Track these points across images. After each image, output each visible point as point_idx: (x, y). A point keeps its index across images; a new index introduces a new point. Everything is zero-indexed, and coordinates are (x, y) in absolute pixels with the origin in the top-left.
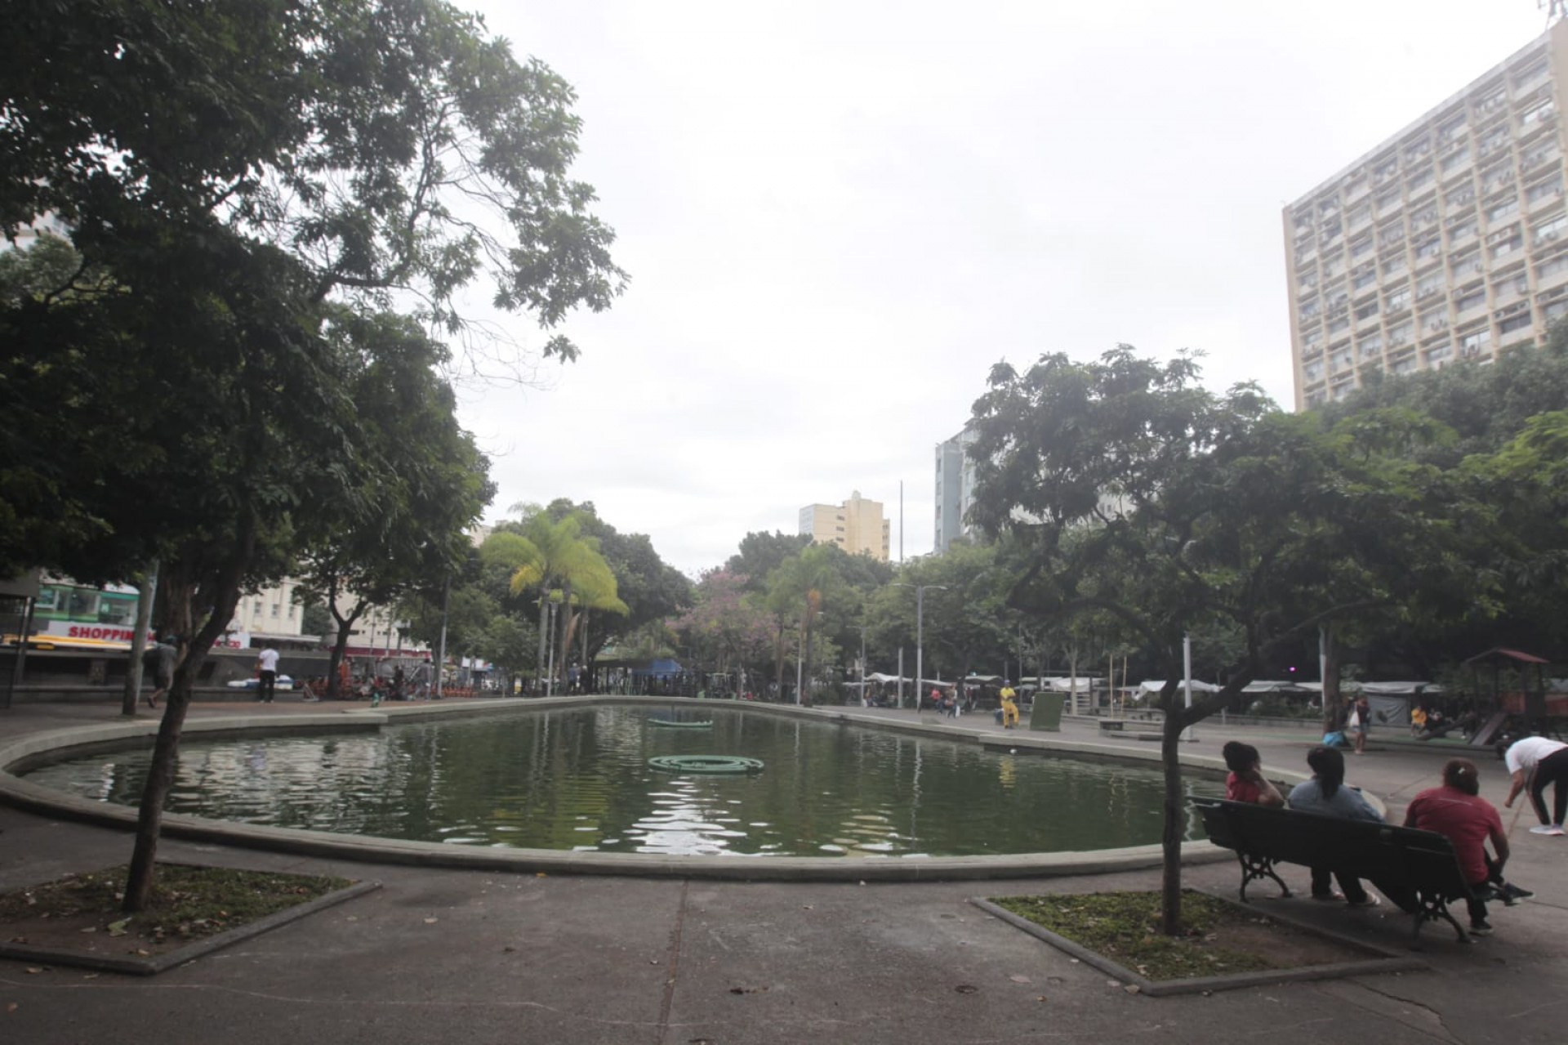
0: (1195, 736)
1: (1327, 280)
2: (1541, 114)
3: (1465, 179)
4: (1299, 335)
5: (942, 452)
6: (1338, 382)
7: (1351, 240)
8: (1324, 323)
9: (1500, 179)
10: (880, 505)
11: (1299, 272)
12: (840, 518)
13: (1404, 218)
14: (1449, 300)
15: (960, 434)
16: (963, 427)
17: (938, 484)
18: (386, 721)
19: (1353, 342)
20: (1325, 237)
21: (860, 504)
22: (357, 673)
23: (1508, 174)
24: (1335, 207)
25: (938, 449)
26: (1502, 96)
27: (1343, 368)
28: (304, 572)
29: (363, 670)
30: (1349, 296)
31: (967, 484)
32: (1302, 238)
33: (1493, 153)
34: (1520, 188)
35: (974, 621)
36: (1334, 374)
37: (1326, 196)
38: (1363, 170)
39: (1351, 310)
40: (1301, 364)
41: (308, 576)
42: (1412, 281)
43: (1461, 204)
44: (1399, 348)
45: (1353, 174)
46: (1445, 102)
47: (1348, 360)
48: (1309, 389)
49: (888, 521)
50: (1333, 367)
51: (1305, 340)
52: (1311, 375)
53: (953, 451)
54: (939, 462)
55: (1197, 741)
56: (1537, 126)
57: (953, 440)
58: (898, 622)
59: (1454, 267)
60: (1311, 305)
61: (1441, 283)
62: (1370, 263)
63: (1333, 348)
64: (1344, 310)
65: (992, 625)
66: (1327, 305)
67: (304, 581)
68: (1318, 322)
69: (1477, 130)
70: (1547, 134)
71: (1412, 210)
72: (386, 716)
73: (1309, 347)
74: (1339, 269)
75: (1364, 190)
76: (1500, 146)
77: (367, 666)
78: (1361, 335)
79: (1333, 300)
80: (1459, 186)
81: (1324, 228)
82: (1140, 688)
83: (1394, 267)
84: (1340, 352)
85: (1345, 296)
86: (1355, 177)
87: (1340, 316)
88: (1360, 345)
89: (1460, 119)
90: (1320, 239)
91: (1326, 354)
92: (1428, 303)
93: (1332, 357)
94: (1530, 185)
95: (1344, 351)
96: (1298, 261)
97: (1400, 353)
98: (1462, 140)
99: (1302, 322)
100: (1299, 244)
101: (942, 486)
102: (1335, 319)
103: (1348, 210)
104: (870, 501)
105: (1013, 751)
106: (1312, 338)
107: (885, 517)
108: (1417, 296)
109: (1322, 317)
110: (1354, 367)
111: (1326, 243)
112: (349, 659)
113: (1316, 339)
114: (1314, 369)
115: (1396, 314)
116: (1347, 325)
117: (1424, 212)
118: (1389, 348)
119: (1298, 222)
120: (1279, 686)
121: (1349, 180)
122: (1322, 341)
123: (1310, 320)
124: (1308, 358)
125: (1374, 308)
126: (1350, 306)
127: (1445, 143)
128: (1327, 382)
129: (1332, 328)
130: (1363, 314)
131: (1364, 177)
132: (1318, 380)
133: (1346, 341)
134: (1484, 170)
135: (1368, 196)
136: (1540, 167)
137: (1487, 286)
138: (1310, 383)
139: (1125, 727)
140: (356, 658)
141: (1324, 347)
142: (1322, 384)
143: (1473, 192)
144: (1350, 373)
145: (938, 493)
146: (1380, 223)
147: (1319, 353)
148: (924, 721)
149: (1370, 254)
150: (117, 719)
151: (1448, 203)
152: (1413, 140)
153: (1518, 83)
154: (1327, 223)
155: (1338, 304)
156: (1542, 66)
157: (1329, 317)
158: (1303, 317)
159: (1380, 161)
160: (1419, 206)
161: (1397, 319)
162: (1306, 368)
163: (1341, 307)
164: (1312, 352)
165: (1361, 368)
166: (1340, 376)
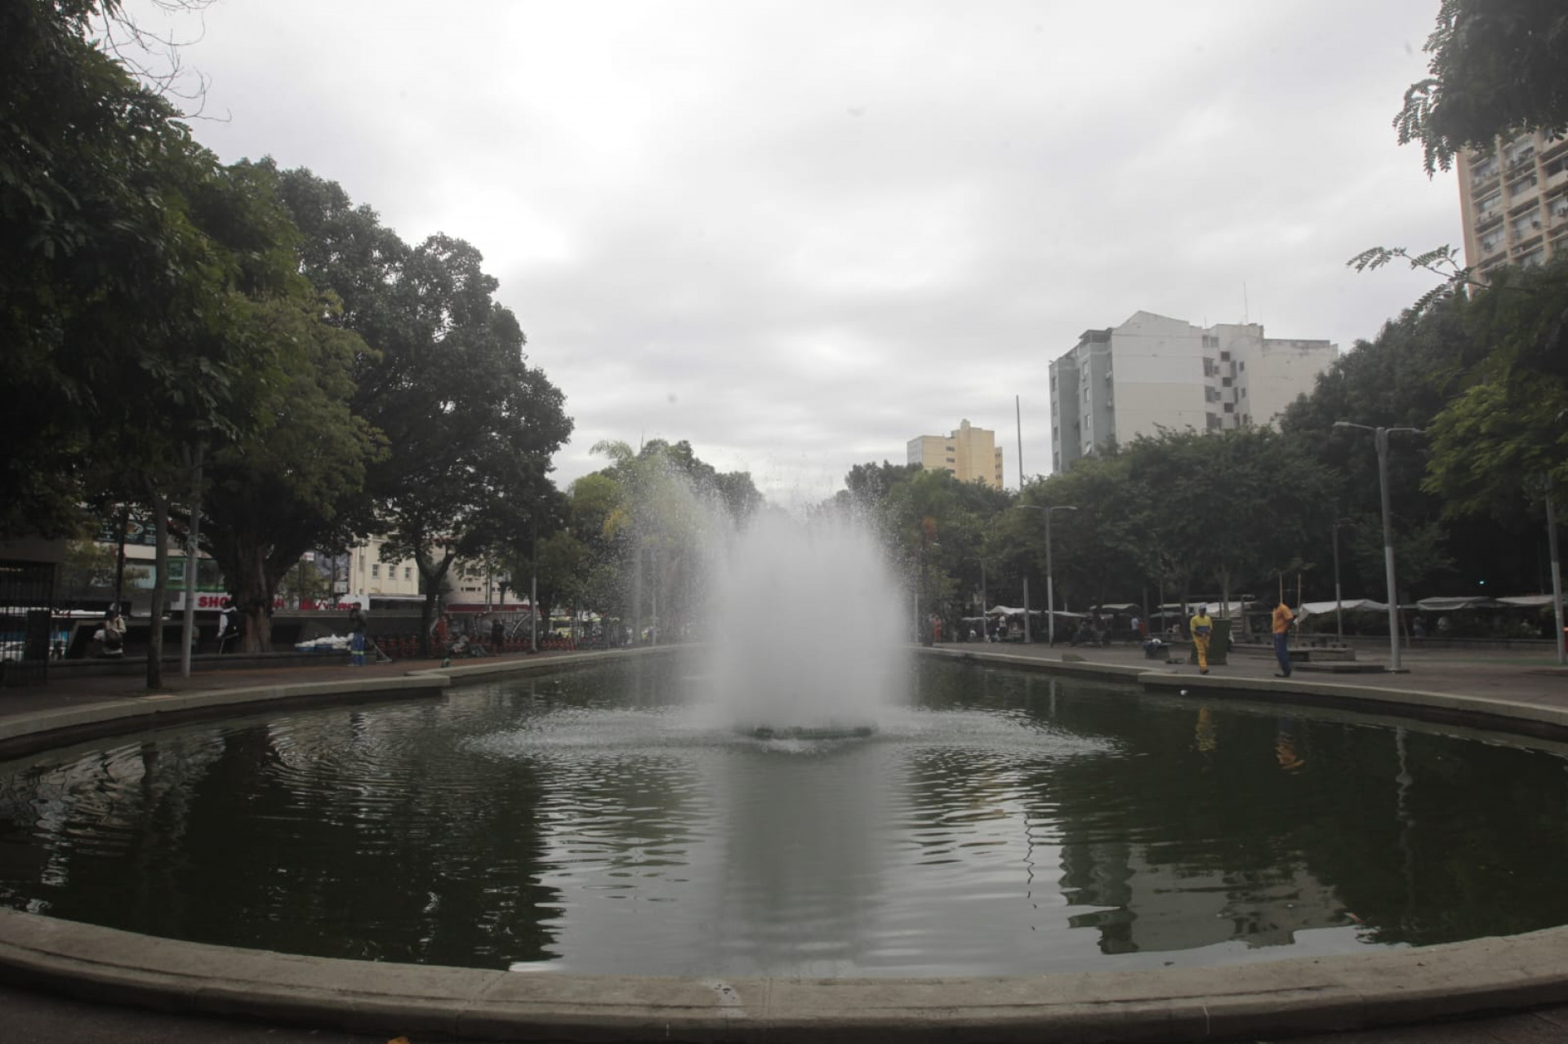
0: (1405, 665)
4: (1471, 201)
5: (1056, 369)
6: (1522, 252)
8: (1503, 184)
10: (992, 433)
12: (950, 449)
15: (1076, 348)
16: (1078, 341)
17: (1053, 404)
18: (448, 683)
19: (1542, 202)
21: (968, 435)
22: (456, 630)
25: (1051, 367)
27: (1529, 233)
28: (392, 528)
29: (463, 626)
30: (1536, 150)
31: (1086, 402)
35: (1109, 544)
36: (1517, 243)
39: (1538, 165)
40: (1474, 236)
41: (395, 532)
47: (1536, 225)
48: (1486, 264)
49: (1000, 449)
50: (1518, 235)
51: (1480, 207)
52: (1488, 247)
53: (1068, 368)
54: (1053, 380)
55: (1407, 672)
57: (1068, 356)
58: (1023, 549)
63: (1515, 212)
64: (1532, 165)
65: (1131, 547)
66: (1508, 162)
67: (391, 537)
68: (1497, 184)
72: (447, 677)
73: (1485, 215)
77: (466, 622)
78: (1550, 195)
79: (1515, 156)
82: (1301, 610)
84: (1524, 217)
85: (1531, 149)
87: (1524, 174)
88: (1550, 206)
91: (1506, 221)
93: (1514, 223)
95: (1531, 215)
99: (1475, 186)
101: (1058, 405)
102: (1518, 178)
104: (980, 429)
105: (1183, 692)
106: (1487, 204)
107: (997, 445)
109: (1501, 178)
110: (1544, 231)
112: (447, 615)
113: (1494, 205)
114: (1492, 240)
116: (1534, 182)
120: (1473, 602)
122: (1499, 205)
123: (1486, 183)
124: (1483, 228)
126: (1537, 161)
128: (1509, 253)
129: (1513, 189)
130: (1552, 170)
132: (1497, 251)
133: (1534, 202)
138: (1486, 256)
139: (1311, 658)
140: (454, 615)
141: (1504, 212)
142: (1502, 256)
144: (1539, 239)
145: (1054, 414)
147: (1497, 221)
148: (1065, 658)
150: (140, 693)
155: (1521, 160)
157: (1509, 178)
158: (1477, 180)
162: (1481, 239)
163: (1525, 163)
164: (1489, 220)
165: (1553, 233)
166: (1526, 245)
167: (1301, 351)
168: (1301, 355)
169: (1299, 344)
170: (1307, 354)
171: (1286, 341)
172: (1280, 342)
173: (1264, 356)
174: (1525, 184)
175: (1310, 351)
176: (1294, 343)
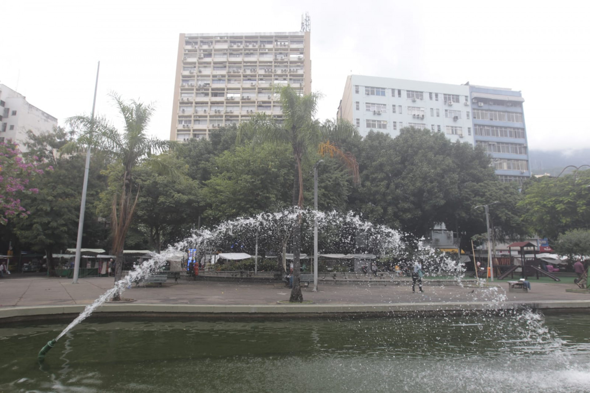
1: (199, 74)
2: (299, 57)
3: (269, 64)
4: (180, 91)
7: (215, 63)
8: (195, 91)
9: (282, 70)
11: (184, 64)
13: (242, 65)
14: (256, 104)
19: (208, 104)
20: (202, 56)
23: (285, 70)
24: (209, 46)
26: (287, 43)
27: (202, 113)
30: (210, 85)
32: (189, 51)
33: (279, 60)
34: (289, 77)
36: (195, 114)
37: (206, 40)
38: (226, 38)
39: (210, 91)
40: (178, 105)
42: (241, 90)
43: (266, 72)
44: (230, 114)
45: (221, 37)
46: (265, 33)
47: (204, 111)
48: (181, 117)
50: (197, 111)
51: (181, 94)
52: (183, 111)
56: (296, 60)
59: (259, 92)
60: (188, 81)
61: (253, 96)
62: (223, 76)
63: (196, 103)
64: (207, 89)
66: (198, 84)
68: (193, 90)
69: (276, 50)
70: (300, 64)
71: (245, 64)
74: (207, 71)
75: (225, 46)
76: (283, 59)
78: (213, 103)
79: (201, 83)
80: (265, 65)
81: (202, 52)
83: (232, 82)
84: (201, 106)
85: (208, 84)
86: (222, 39)
87: (204, 91)
88: (212, 107)
89: (270, 42)
90: (200, 55)
91: (194, 104)
92: (246, 102)
93: (195, 107)
94: (292, 77)
95: (203, 106)
96: (185, 59)
97: (231, 116)
98: (269, 49)
99: (182, 86)
100: (187, 52)
102: (201, 91)
103: (216, 50)
108: (243, 97)
109: (195, 88)
110: (208, 115)
111: (202, 58)
113: (189, 96)
114: (186, 109)
115: (231, 101)
116: (207, 96)
117: (250, 68)
118: (227, 113)
119: (187, 43)
121: (219, 39)
122: (193, 98)
123: (187, 87)
124: (182, 103)
125: (222, 94)
126: (210, 89)
127: (262, 47)
128: (193, 116)
129: (197, 94)
130: (215, 95)
131: (226, 41)
132: (187, 114)
133: (205, 103)
134: (276, 64)
135: (227, 50)
136: (295, 73)
137: (272, 104)
138: (182, 114)
141: (193, 101)
142: (190, 116)
143: (272, 70)
144: (205, 117)
146: (230, 63)
147: (189, 103)
149: (224, 72)
151: (261, 69)
152: (251, 39)
153: (292, 42)
154: (204, 50)
155: (204, 86)
156: (301, 42)
157: (198, 90)
158: (185, 84)
159: (234, 39)
160: (249, 64)
161: (231, 102)
162: (181, 107)
163: (205, 88)
164: (186, 101)
165: (211, 116)
166: (200, 117)
167: (45, 118)
168: (45, 120)
169: (45, 115)
170: (48, 121)
171: (40, 110)
172: (37, 109)
173: (28, 113)
174: (202, 95)
175: (49, 120)
176: (43, 113)
